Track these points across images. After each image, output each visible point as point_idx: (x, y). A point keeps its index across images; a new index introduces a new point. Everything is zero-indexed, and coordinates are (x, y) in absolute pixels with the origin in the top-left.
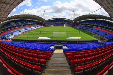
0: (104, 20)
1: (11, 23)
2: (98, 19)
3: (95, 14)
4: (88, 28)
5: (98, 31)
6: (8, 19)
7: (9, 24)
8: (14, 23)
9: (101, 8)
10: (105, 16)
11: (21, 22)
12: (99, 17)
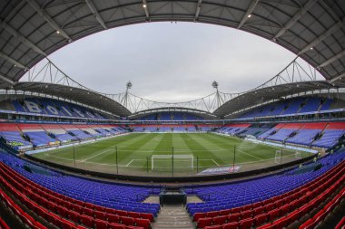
0: (309, 93)
1: (27, 103)
2: (289, 96)
3: (278, 83)
4: (261, 130)
5: (293, 135)
6: (21, 89)
7: (23, 103)
8: (36, 106)
9: (294, 61)
10: (309, 83)
11: (59, 109)
12: (293, 87)
